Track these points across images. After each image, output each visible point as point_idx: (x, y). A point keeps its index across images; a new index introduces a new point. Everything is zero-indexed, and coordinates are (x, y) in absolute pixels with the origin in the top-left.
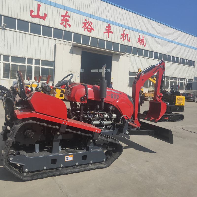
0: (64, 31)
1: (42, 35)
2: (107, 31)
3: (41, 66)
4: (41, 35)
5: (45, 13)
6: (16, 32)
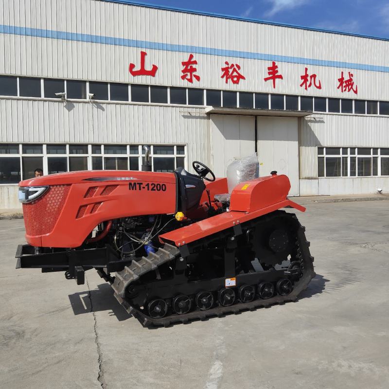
0: (189, 89)
2: (271, 76)
3: (153, 155)
5: (153, 65)
6: (109, 104)
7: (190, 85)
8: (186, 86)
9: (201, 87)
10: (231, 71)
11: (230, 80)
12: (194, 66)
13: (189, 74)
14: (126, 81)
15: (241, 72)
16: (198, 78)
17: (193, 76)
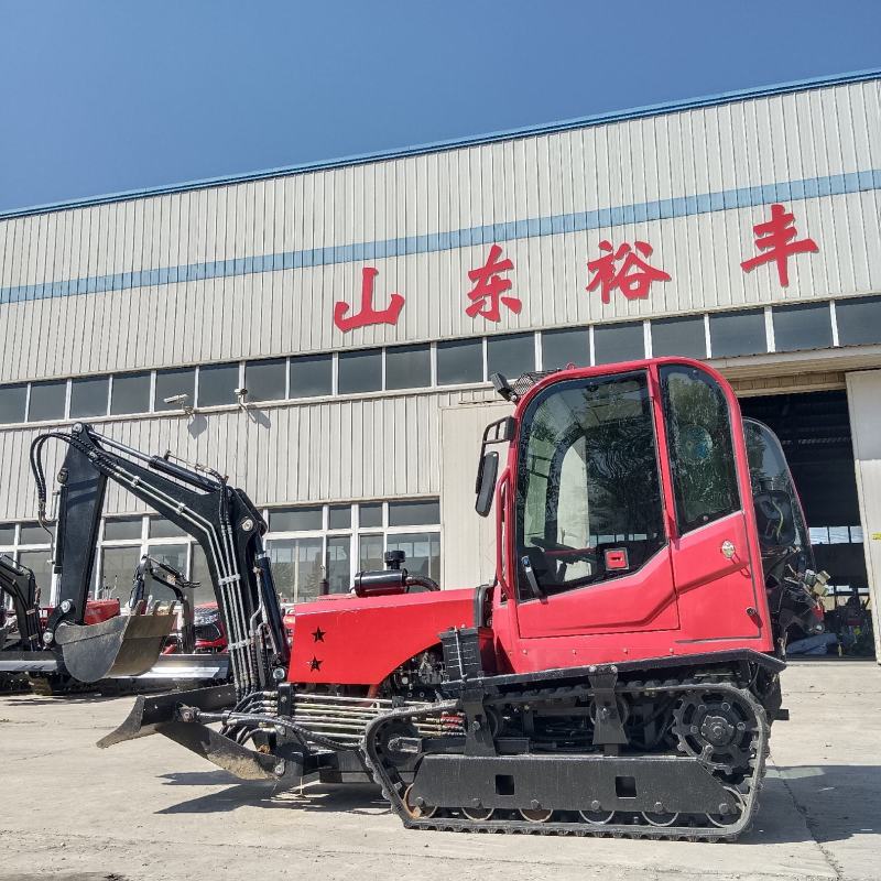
0: (490, 338)
1: (387, 389)
2: (765, 252)
3: (386, 529)
4: (384, 391)
5: (393, 296)
6: (284, 407)
7: (493, 328)
8: (479, 331)
9: (525, 327)
10: (619, 265)
11: (617, 294)
12: (503, 275)
13: (488, 299)
14: (327, 348)
15: (654, 261)
16: (515, 305)
17: (500, 302)
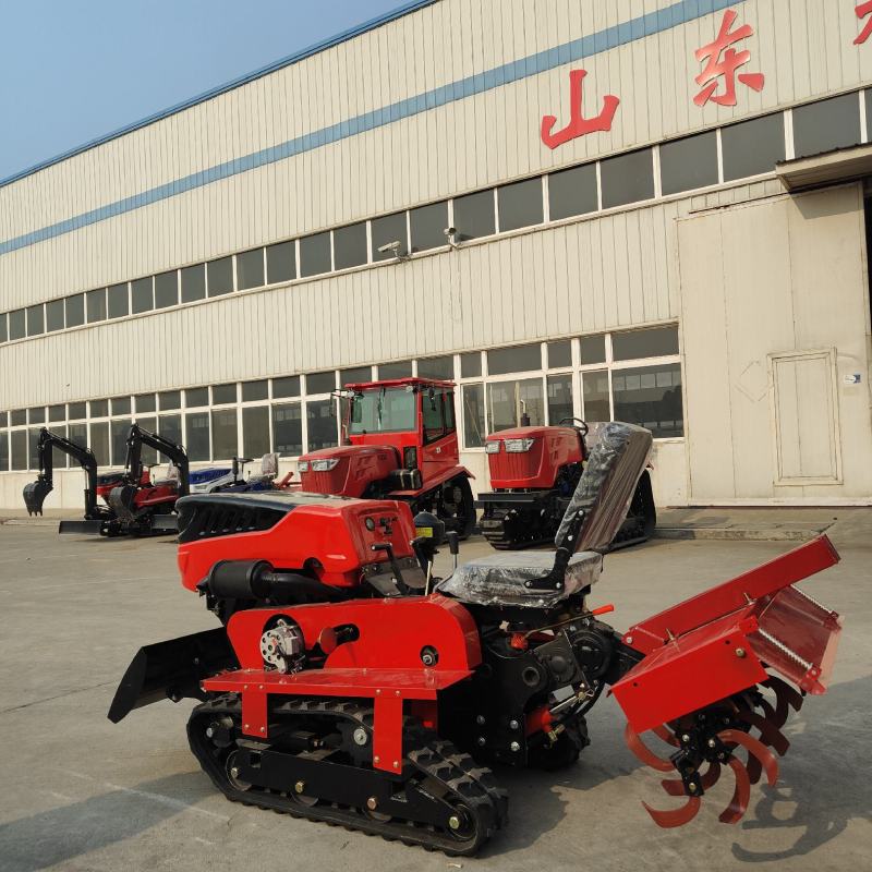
0: (725, 128)
1: (604, 208)
3: (611, 364)
4: (600, 211)
5: (606, 98)
6: (495, 241)
7: (727, 115)
8: (712, 122)
12: (739, 47)
14: (535, 171)
16: (756, 81)
17: (736, 82)
